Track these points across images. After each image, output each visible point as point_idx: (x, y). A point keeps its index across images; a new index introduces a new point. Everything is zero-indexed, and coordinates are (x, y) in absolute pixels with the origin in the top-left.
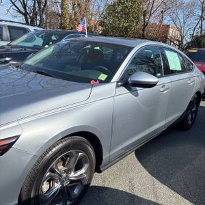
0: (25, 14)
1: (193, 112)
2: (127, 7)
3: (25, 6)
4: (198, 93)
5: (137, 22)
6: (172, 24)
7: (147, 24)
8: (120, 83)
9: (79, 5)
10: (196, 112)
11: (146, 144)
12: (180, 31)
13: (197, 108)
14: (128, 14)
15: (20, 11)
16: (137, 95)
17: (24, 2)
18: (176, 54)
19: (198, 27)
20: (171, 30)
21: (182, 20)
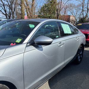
0: (6, 15)
1: (81, 55)
2: (49, 8)
3: (5, 11)
4: (82, 45)
5: (54, 14)
6: (71, 15)
7: (59, 15)
8: (28, 44)
9: (28, 9)
10: (82, 54)
11: (56, 75)
12: (75, 17)
13: (83, 52)
14: (50, 11)
15: (3, 14)
16: (42, 50)
17: (5, 10)
18: (68, 25)
19: (81, 14)
20: (71, 17)
21: (75, 13)
